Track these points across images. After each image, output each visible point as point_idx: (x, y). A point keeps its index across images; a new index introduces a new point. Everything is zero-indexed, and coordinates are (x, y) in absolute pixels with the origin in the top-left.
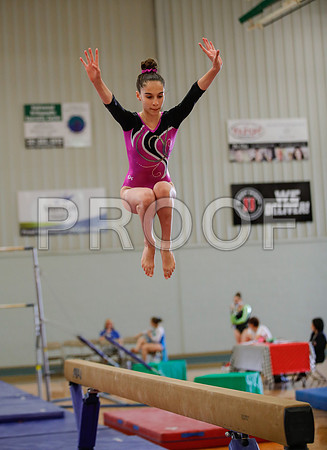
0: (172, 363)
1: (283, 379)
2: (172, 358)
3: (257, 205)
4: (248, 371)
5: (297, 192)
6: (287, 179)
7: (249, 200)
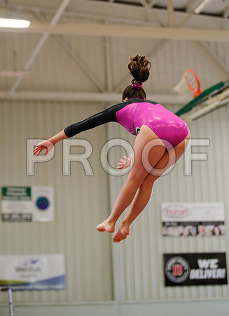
3: (184, 271)
6: (208, 250)
7: (178, 266)
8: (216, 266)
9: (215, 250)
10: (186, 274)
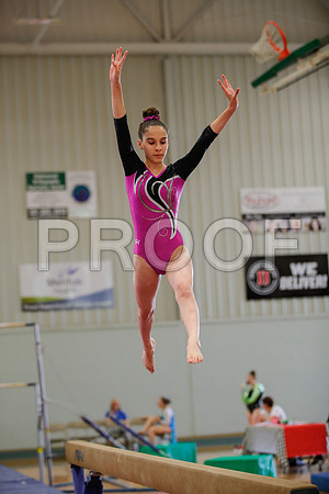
0: (182, 445)
1: (298, 462)
2: (181, 441)
3: (272, 279)
4: (262, 454)
5: (314, 265)
6: (303, 251)
7: (263, 273)
8: (315, 272)
9: (314, 250)
10: (275, 283)
